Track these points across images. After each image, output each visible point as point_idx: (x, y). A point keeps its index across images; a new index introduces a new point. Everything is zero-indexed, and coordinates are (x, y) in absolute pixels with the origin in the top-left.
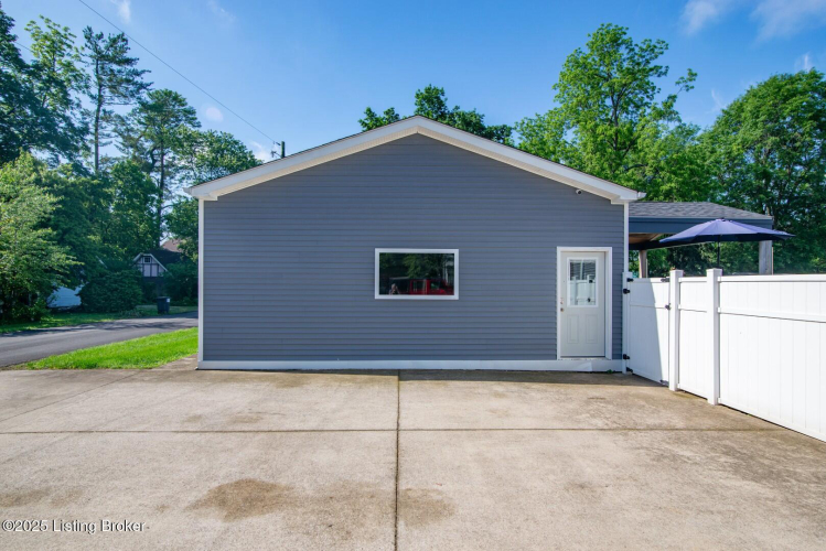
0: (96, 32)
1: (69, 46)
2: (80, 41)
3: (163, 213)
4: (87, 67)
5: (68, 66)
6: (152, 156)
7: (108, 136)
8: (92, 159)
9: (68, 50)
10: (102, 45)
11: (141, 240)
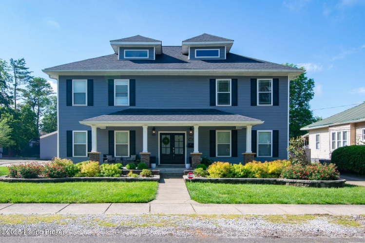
0: (14, 60)
1: (5, 66)
2: (9, 64)
3: (39, 123)
4: (11, 73)
5: (5, 73)
6: (35, 100)
7: (19, 96)
8: (14, 106)
9: (5, 68)
10: (16, 64)
11: (31, 134)
